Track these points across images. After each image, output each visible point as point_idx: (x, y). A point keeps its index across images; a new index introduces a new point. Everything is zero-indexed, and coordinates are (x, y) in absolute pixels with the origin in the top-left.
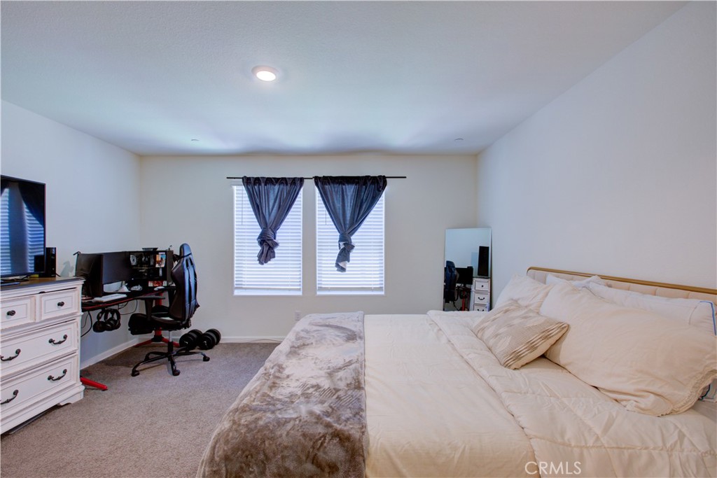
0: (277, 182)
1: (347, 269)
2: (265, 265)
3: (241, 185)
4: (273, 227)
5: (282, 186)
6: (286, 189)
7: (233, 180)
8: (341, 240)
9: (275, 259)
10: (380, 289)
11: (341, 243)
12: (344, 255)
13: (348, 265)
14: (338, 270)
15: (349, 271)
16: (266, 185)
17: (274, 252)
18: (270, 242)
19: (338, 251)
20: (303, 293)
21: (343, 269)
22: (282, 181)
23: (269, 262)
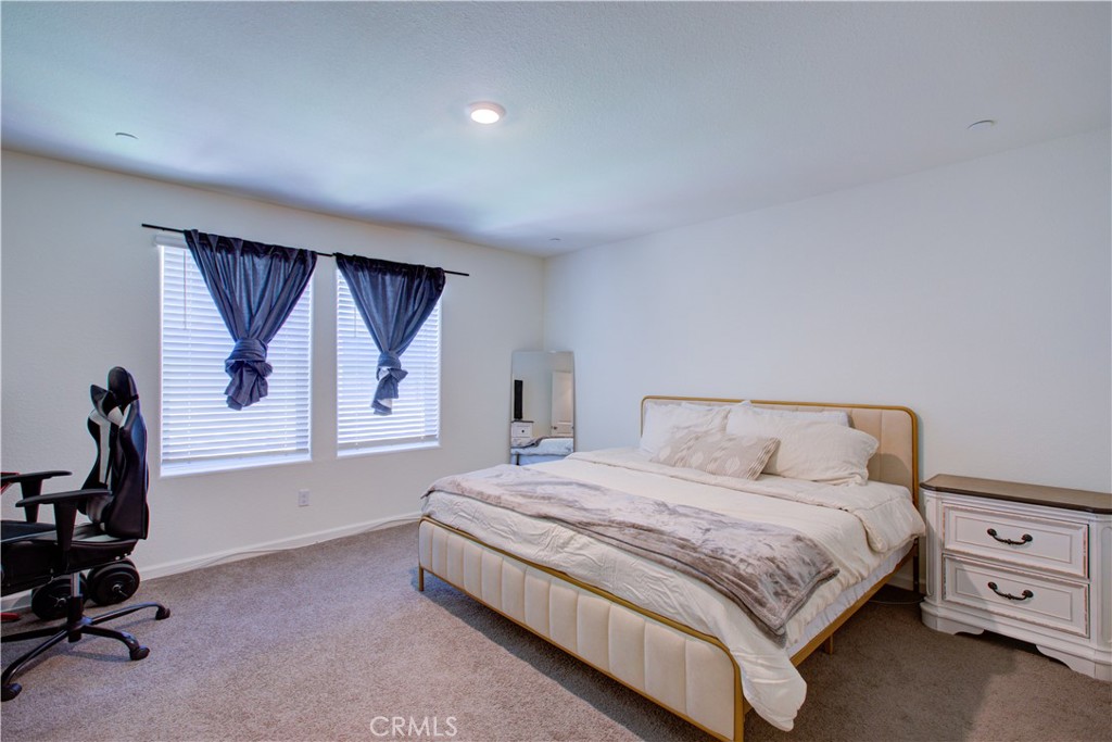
0: (266, 253)
1: (393, 410)
2: (244, 410)
3: (182, 246)
4: (261, 338)
5: (276, 261)
6: (283, 269)
7: (160, 232)
8: (382, 364)
9: (267, 397)
10: (430, 438)
11: (385, 368)
12: (389, 385)
13: (394, 403)
14: (375, 413)
15: (396, 413)
16: (242, 255)
17: (265, 384)
18: (258, 366)
19: (377, 383)
20: (313, 456)
21: (387, 410)
22: (279, 253)
23: (254, 405)
